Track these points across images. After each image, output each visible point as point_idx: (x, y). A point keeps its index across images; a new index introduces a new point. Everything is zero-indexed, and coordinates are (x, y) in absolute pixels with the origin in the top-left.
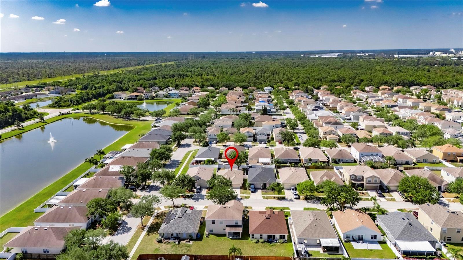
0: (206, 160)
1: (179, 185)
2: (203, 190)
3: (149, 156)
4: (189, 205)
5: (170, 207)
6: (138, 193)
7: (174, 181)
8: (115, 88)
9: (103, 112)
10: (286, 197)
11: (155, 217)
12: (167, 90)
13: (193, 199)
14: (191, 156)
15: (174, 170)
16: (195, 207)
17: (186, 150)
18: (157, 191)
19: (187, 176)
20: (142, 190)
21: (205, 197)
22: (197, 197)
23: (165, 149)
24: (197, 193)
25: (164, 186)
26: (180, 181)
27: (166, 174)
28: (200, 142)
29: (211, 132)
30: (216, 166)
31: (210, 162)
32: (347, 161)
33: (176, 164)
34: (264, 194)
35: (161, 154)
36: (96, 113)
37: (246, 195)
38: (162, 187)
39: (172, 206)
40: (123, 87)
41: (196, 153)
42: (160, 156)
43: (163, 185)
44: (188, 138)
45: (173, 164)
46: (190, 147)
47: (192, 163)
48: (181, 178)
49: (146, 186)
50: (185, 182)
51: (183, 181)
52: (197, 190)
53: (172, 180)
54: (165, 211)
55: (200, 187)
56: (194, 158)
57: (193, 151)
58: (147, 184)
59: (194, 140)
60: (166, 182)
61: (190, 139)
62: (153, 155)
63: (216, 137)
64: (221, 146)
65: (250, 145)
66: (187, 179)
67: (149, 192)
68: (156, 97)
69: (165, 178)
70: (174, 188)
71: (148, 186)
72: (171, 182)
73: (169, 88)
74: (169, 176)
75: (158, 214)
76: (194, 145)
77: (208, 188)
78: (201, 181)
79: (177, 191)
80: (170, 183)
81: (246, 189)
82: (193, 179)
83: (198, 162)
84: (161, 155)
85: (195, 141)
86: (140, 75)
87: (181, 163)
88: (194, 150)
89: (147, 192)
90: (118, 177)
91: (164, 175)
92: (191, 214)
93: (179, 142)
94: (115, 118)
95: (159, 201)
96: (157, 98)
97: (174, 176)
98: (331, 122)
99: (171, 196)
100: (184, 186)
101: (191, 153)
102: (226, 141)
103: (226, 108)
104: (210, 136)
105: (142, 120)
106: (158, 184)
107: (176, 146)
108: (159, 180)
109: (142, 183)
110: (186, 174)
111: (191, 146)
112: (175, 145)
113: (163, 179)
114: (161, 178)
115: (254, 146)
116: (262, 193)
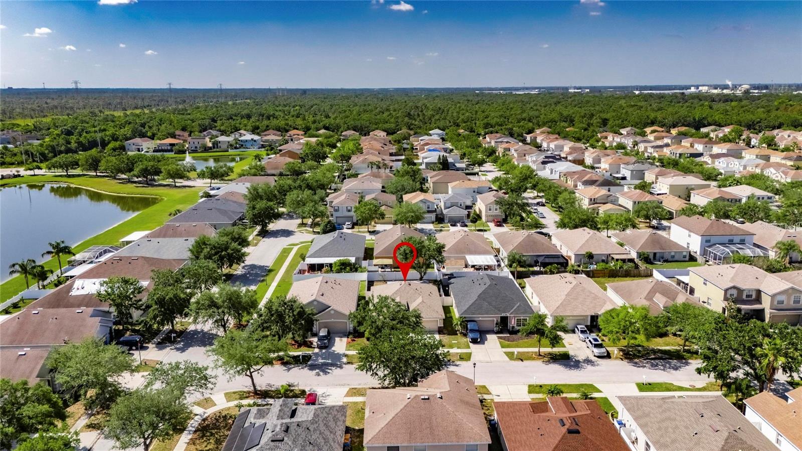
0: (335, 263)
1: (268, 328)
2: (337, 339)
3: (189, 254)
4: (301, 388)
5: (243, 395)
6: (152, 354)
7: (255, 316)
8: (129, 134)
9: (95, 174)
10: (571, 353)
11: (195, 432)
12: (237, 136)
13: (312, 367)
14: (296, 254)
15: (253, 288)
16: (319, 391)
17: (281, 243)
18: (205, 345)
19: (290, 301)
20: (161, 345)
21: (345, 360)
22: (321, 361)
23: (230, 237)
24: (320, 348)
25: (225, 331)
26: (272, 315)
27: (230, 299)
28: (314, 225)
29: (340, 202)
30: (364, 276)
31: (345, 267)
32: (673, 257)
33: (260, 274)
34: (508, 346)
35: (219, 248)
36: (79, 176)
37: (459, 351)
38: (219, 333)
39: (249, 392)
40: (147, 132)
41: (307, 248)
42: (216, 254)
43: (222, 329)
44: (285, 219)
45: (251, 275)
46: (292, 237)
47: (300, 270)
48: (274, 308)
49: (176, 332)
50: (288, 320)
51: (281, 317)
52: (319, 340)
53: (249, 313)
54: (229, 409)
55: (329, 332)
56: (304, 260)
57: (297, 245)
58: (178, 327)
59: (299, 221)
60: (232, 322)
61: (289, 221)
62: (199, 253)
63: (352, 213)
64: (364, 232)
65: (431, 230)
66: (291, 309)
67: (182, 350)
68: (214, 147)
69: (226, 310)
70: (255, 336)
71: (181, 334)
72: (244, 319)
73: (240, 131)
74: (240, 303)
75: (204, 420)
76: (300, 231)
77: (350, 333)
78: (331, 316)
79: (263, 346)
80: (244, 323)
81: (453, 333)
82: (308, 310)
83: (313, 268)
84: (219, 252)
85: (303, 225)
86: (183, 114)
87: (270, 271)
88: (302, 243)
89: (178, 349)
90: (90, 310)
91: (224, 302)
92: (313, 422)
93: (264, 225)
94: (120, 183)
95: (206, 379)
96: (215, 150)
97: (254, 304)
98: (596, 181)
99: (245, 364)
100: (283, 331)
101: (295, 249)
102: (373, 223)
103: (363, 161)
104: (336, 211)
105: (179, 187)
106: (207, 326)
107: (257, 235)
108: (210, 316)
109: (163, 325)
110: (289, 297)
111: (293, 235)
112: (255, 233)
113: (223, 312)
114: (215, 310)
115: (441, 230)
116: (500, 343)
